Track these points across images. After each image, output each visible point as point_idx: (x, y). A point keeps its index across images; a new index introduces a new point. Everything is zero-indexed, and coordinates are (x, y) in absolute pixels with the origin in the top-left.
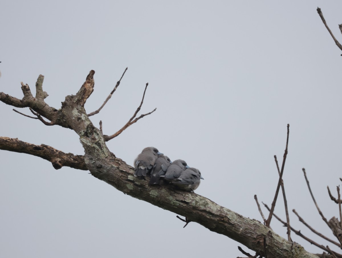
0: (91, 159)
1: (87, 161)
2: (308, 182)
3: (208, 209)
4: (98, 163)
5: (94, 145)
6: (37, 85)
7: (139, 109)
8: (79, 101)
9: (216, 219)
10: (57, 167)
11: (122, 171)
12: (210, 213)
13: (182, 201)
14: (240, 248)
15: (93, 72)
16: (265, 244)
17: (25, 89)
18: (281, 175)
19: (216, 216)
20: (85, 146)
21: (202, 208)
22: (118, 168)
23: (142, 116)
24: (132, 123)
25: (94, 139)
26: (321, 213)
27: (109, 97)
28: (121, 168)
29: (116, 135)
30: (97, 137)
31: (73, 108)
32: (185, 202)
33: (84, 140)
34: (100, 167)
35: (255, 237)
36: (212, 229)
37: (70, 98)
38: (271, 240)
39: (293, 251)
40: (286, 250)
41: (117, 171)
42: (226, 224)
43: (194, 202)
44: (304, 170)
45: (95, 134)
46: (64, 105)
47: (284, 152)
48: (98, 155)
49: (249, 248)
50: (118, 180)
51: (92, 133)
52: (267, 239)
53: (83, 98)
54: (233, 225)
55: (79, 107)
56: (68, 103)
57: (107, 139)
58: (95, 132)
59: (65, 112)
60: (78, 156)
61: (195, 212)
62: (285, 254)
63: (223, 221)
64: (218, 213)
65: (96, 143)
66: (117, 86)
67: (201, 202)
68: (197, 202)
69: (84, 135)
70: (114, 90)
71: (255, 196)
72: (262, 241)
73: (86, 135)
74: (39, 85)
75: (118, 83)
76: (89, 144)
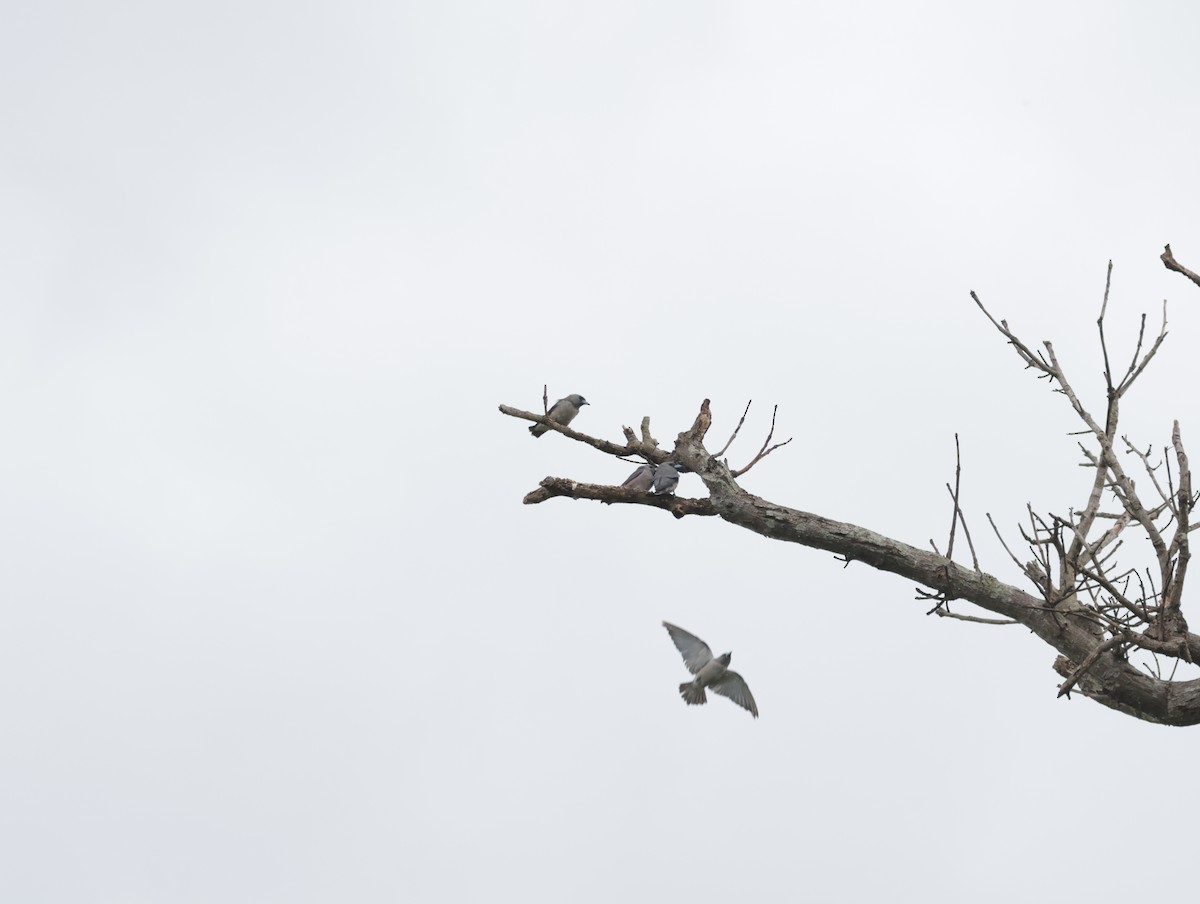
0: (718, 498)
1: (714, 502)
2: (995, 528)
3: (870, 541)
4: (728, 501)
5: (719, 480)
6: (642, 428)
7: (770, 437)
8: (695, 436)
9: (883, 552)
10: (678, 515)
11: (758, 507)
12: (873, 545)
13: (837, 534)
14: (918, 590)
15: (707, 402)
16: (948, 578)
17: (628, 433)
18: (956, 499)
19: (883, 548)
20: (709, 484)
21: (864, 539)
22: (753, 504)
23: (775, 447)
24: (764, 455)
25: (718, 473)
26: (1015, 560)
27: (733, 437)
28: (756, 504)
29: (746, 469)
30: (721, 471)
31: (688, 444)
32: (841, 534)
33: (707, 477)
34: (730, 506)
35: (934, 569)
36: (880, 567)
37: (682, 435)
38: (954, 572)
39: (984, 581)
40: (974, 582)
41: (752, 507)
42: (896, 557)
43: (852, 533)
44: (988, 514)
45: (718, 468)
46: (677, 443)
47: (956, 469)
48: (726, 491)
49: (929, 586)
50: (756, 519)
51: (714, 467)
52: (949, 570)
53: (699, 432)
54: (905, 557)
55: (696, 442)
56: (682, 441)
57: (735, 474)
58: (719, 465)
59: (679, 451)
60: (702, 499)
61: (855, 545)
62: (974, 586)
63: (892, 553)
64: (885, 545)
65: (721, 478)
66: (741, 423)
67: (861, 533)
68: (855, 533)
69: (705, 472)
70: (739, 428)
71: (931, 541)
72: (943, 574)
73: (709, 470)
74: (644, 428)
75: (743, 419)
76: (713, 480)
